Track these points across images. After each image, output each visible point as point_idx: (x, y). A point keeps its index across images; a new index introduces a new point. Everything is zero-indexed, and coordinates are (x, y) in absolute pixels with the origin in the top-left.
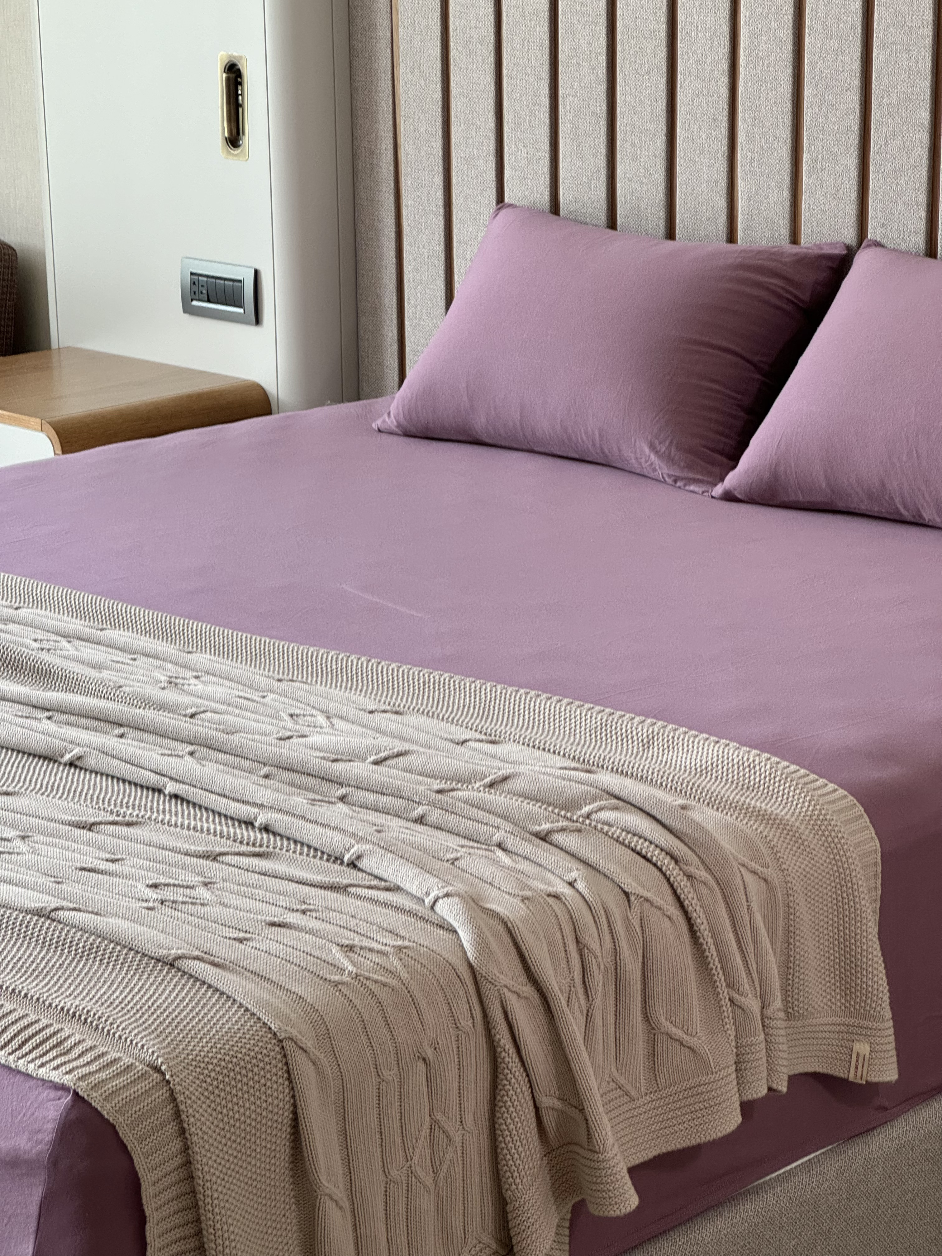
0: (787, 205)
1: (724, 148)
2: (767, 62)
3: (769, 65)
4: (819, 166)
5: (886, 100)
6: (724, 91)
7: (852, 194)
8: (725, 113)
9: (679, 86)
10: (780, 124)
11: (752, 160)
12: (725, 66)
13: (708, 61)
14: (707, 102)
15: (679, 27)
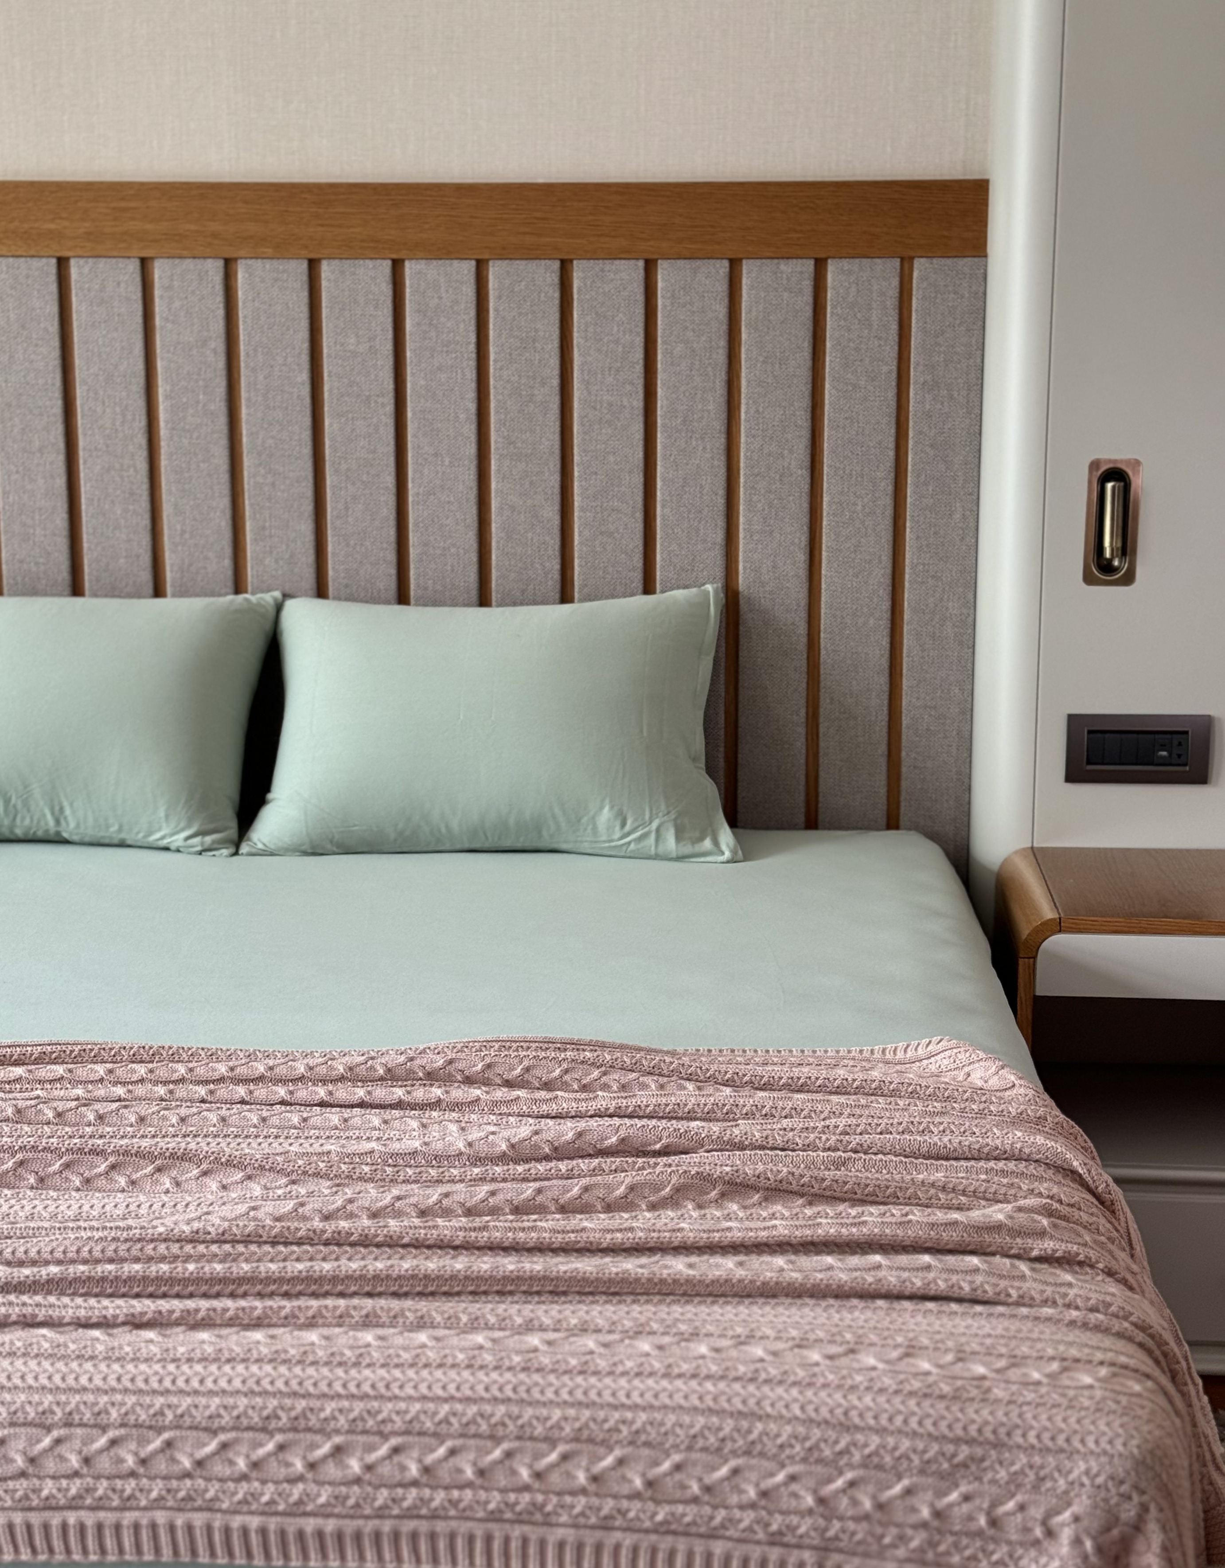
0: (230, 573)
1: (146, 521)
2: (195, 435)
3: (197, 438)
4: (267, 533)
5: (344, 467)
6: (143, 466)
7: (308, 558)
8: (145, 486)
9: (81, 461)
10: (217, 495)
11: (183, 532)
12: (141, 440)
13: (121, 435)
14: (122, 477)
15: (79, 402)
